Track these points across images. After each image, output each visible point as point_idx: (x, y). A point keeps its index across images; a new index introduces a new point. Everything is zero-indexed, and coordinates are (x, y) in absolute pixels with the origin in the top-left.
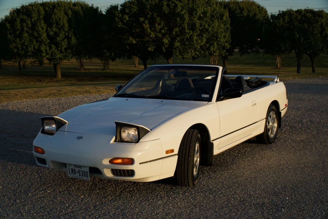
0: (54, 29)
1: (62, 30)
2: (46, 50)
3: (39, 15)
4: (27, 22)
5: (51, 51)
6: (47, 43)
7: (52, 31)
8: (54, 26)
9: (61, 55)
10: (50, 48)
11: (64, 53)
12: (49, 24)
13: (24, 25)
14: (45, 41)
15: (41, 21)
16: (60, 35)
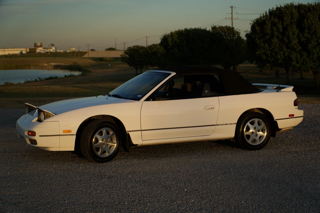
0: (306, 35)
1: (314, 36)
2: (297, 58)
3: (292, 18)
4: (278, 26)
5: (303, 59)
6: (298, 50)
7: (304, 37)
8: (306, 31)
9: (313, 65)
10: (302, 56)
11: (317, 62)
12: (301, 29)
13: (275, 29)
14: (296, 48)
15: (293, 25)
16: (312, 41)
